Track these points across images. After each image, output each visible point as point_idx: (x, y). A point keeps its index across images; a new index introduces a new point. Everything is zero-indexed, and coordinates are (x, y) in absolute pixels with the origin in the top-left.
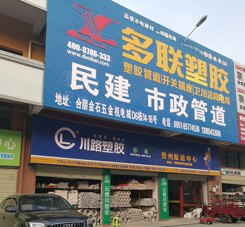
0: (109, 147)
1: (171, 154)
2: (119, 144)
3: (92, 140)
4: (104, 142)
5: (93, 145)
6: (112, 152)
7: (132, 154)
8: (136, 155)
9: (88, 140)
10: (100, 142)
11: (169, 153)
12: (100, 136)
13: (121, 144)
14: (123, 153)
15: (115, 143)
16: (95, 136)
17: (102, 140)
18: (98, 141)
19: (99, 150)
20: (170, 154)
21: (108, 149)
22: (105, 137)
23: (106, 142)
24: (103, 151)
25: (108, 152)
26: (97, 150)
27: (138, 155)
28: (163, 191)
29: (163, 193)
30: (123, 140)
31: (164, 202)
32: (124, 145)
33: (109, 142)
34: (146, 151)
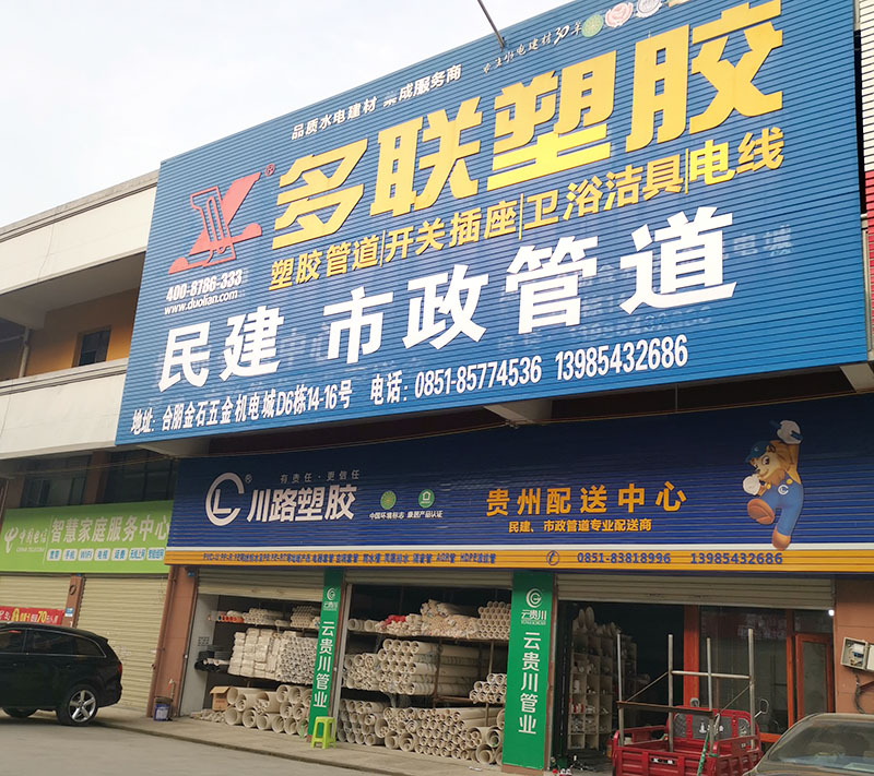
0: (312, 505)
1: (531, 490)
2: (342, 490)
3: (276, 492)
4: (302, 491)
5: (278, 504)
6: (320, 518)
7: (377, 516)
8: (389, 515)
9: (268, 491)
10: (294, 493)
11: (524, 491)
12: (296, 477)
13: (348, 488)
14: (350, 516)
15: (332, 488)
16: (284, 478)
17: (297, 487)
18: (288, 492)
19: (287, 518)
20: (527, 494)
21: (310, 511)
22: (308, 477)
23: (309, 491)
24: (297, 519)
25: (309, 518)
26: (284, 518)
27: (395, 515)
28: (526, 646)
29: (526, 654)
30: (355, 474)
31: (527, 691)
32: (354, 489)
33: (316, 489)
34: (427, 496)
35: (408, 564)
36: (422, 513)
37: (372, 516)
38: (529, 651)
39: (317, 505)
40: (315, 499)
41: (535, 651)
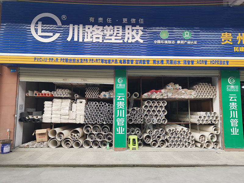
0: (115, 34)
1: (243, 34)
2: (133, 28)
3: (87, 27)
4: (106, 27)
5: (89, 33)
6: (121, 41)
7: (159, 42)
8: (166, 42)
10: (101, 28)
11: (239, 34)
12: (101, 19)
13: (138, 27)
14: (142, 41)
15: (127, 27)
16: (92, 19)
17: (103, 24)
18: (96, 27)
19: (98, 40)
20: (241, 35)
21: (113, 38)
22: (109, 20)
23: (111, 27)
24: (105, 41)
25: (113, 41)
26: (95, 40)
27: (170, 42)
28: (230, 100)
29: (230, 104)
30: (141, 21)
31: (233, 118)
32: (142, 28)
33: (116, 27)
34: (187, 34)
35: (180, 65)
36: (186, 41)
37: (155, 42)
38: (232, 102)
39: (118, 35)
40: (116, 32)
41: (234, 102)
